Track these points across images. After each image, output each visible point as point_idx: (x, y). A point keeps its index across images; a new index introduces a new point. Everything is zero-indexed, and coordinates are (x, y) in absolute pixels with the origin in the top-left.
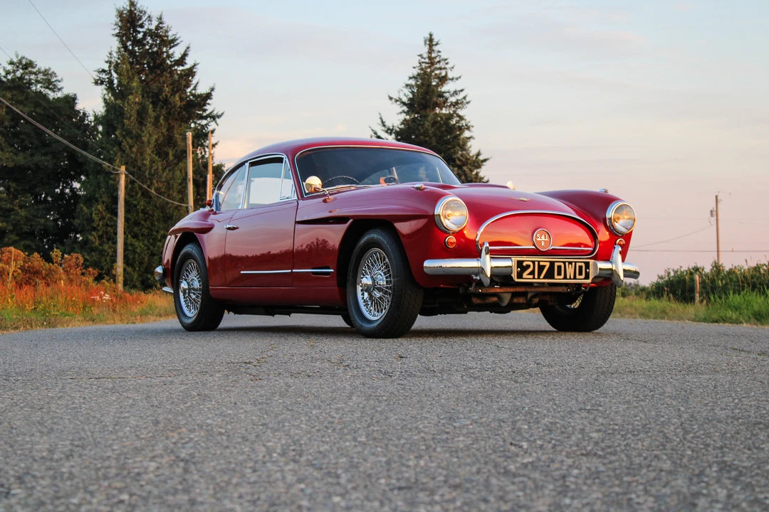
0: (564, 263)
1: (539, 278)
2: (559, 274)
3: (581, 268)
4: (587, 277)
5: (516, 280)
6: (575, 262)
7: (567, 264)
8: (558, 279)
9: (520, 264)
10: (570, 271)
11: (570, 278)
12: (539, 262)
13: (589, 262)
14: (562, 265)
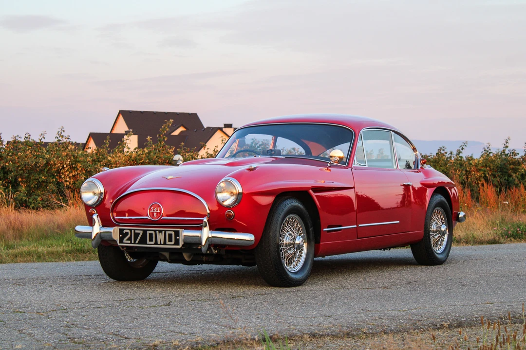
0: (155, 231)
1: (135, 243)
2: (151, 240)
3: (170, 235)
4: (177, 243)
5: (119, 244)
6: (165, 231)
7: (157, 232)
8: (150, 244)
9: (121, 231)
10: (161, 238)
11: (161, 244)
12: (135, 230)
13: (179, 231)
14: (153, 233)
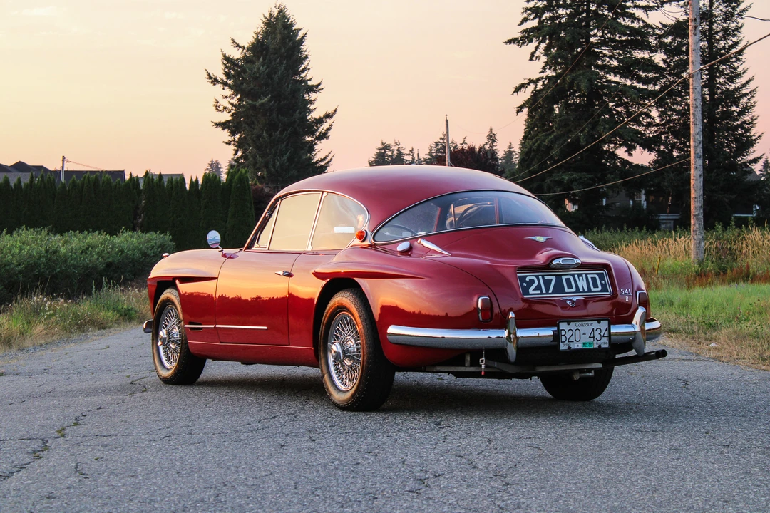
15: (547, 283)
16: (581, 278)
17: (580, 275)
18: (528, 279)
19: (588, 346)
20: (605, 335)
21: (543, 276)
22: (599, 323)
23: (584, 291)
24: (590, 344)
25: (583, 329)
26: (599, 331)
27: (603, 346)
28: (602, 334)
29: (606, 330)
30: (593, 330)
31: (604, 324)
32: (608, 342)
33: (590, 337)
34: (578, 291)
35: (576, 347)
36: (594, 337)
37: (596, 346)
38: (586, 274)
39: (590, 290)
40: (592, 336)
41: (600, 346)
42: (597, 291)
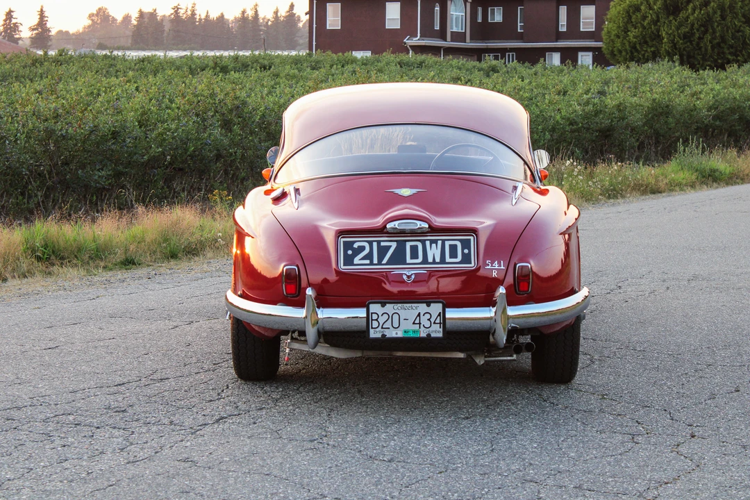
15: (383, 251)
16: (434, 245)
17: (435, 242)
18: (356, 246)
19: (411, 335)
20: (438, 321)
21: (379, 242)
22: (428, 306)
23: (434, 262)
24: (414, 332)
25: (403, 314)
26: (428, 316)
27: (433, 335)
28: (433, 320)
29: (439, 315)
30: (419, 315)
31: (436, 308)
32: (441, 330)
33: (414, 323)
34: (425, 261)
35: (394, 335)
36: (420, 324)
37: (423, 335)
38: (443, 241)
39: (443, 261)
40: (417, 321)
41: (429, 335)
42: (454, 263)
